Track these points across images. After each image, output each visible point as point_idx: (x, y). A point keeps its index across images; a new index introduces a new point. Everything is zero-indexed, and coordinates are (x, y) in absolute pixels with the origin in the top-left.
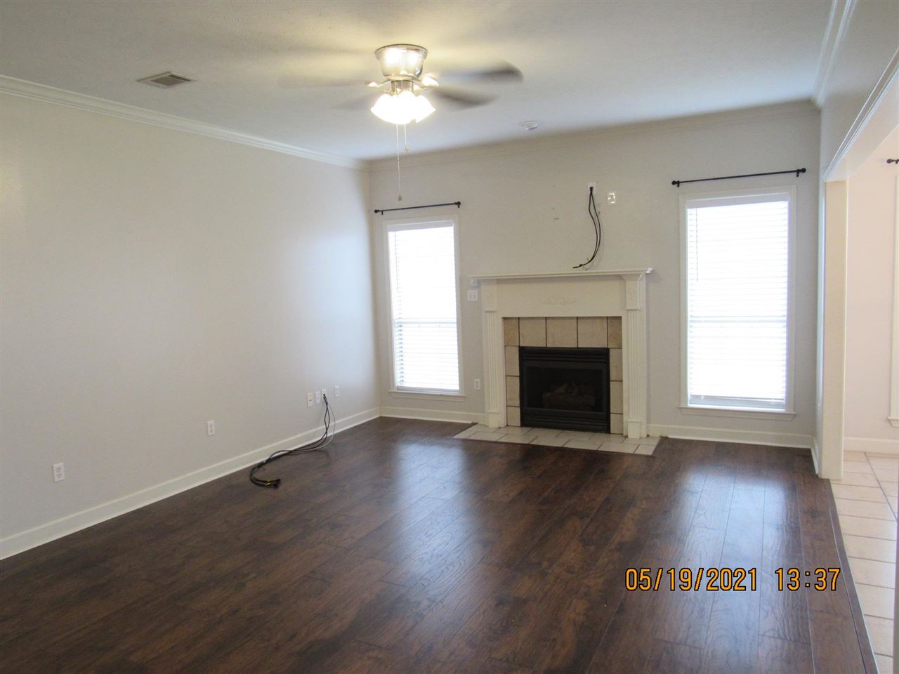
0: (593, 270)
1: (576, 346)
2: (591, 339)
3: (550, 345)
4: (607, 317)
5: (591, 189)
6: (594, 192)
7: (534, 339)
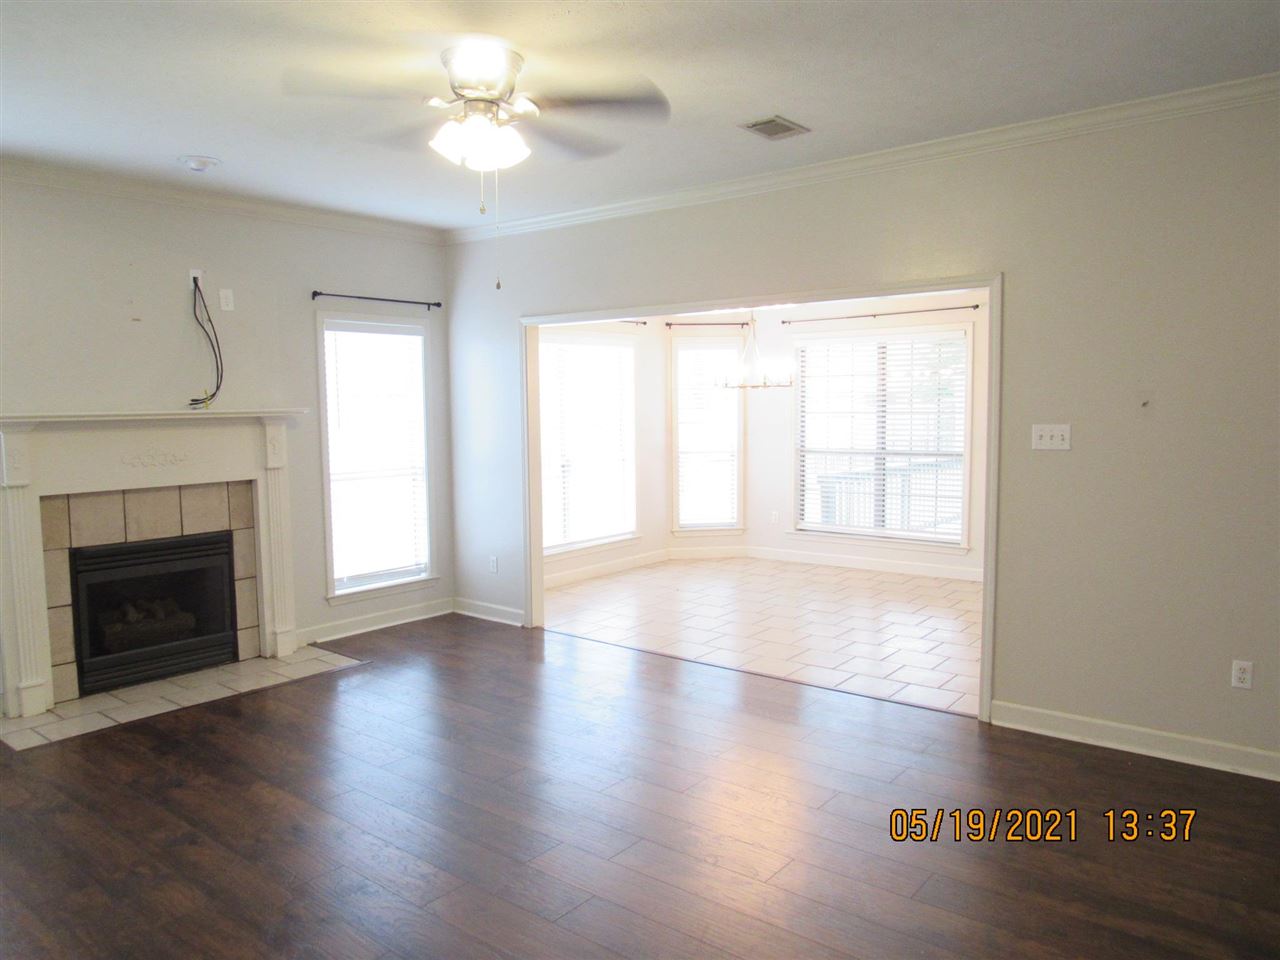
0: (216, 408)
1: (179, 534)
2: (202, 520)
3: (132, 538)
4: (228, 483)
5: (195, 280)
6: (200, 284)
7: (99, 530)
